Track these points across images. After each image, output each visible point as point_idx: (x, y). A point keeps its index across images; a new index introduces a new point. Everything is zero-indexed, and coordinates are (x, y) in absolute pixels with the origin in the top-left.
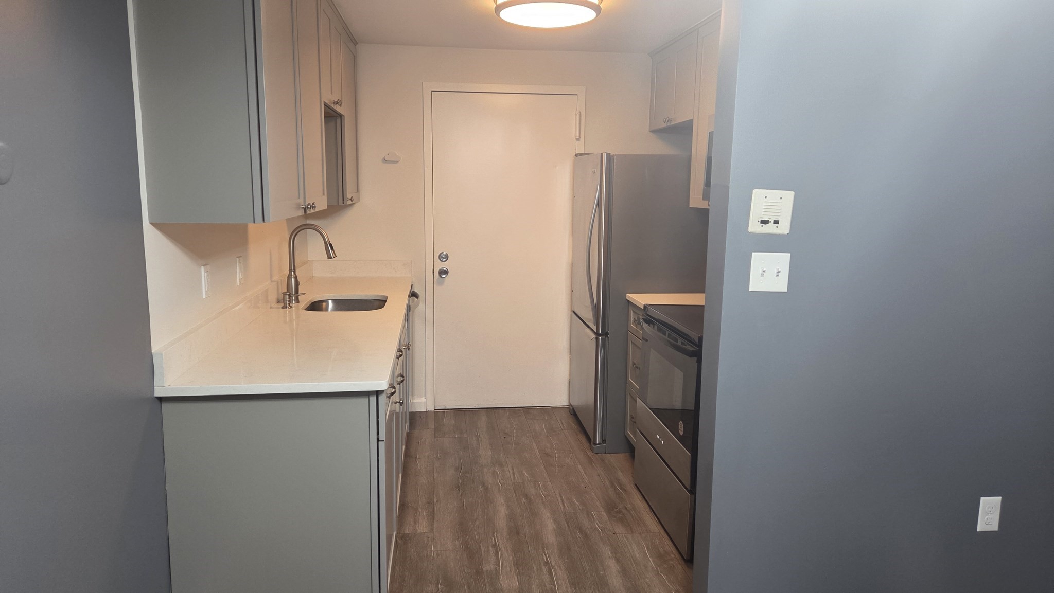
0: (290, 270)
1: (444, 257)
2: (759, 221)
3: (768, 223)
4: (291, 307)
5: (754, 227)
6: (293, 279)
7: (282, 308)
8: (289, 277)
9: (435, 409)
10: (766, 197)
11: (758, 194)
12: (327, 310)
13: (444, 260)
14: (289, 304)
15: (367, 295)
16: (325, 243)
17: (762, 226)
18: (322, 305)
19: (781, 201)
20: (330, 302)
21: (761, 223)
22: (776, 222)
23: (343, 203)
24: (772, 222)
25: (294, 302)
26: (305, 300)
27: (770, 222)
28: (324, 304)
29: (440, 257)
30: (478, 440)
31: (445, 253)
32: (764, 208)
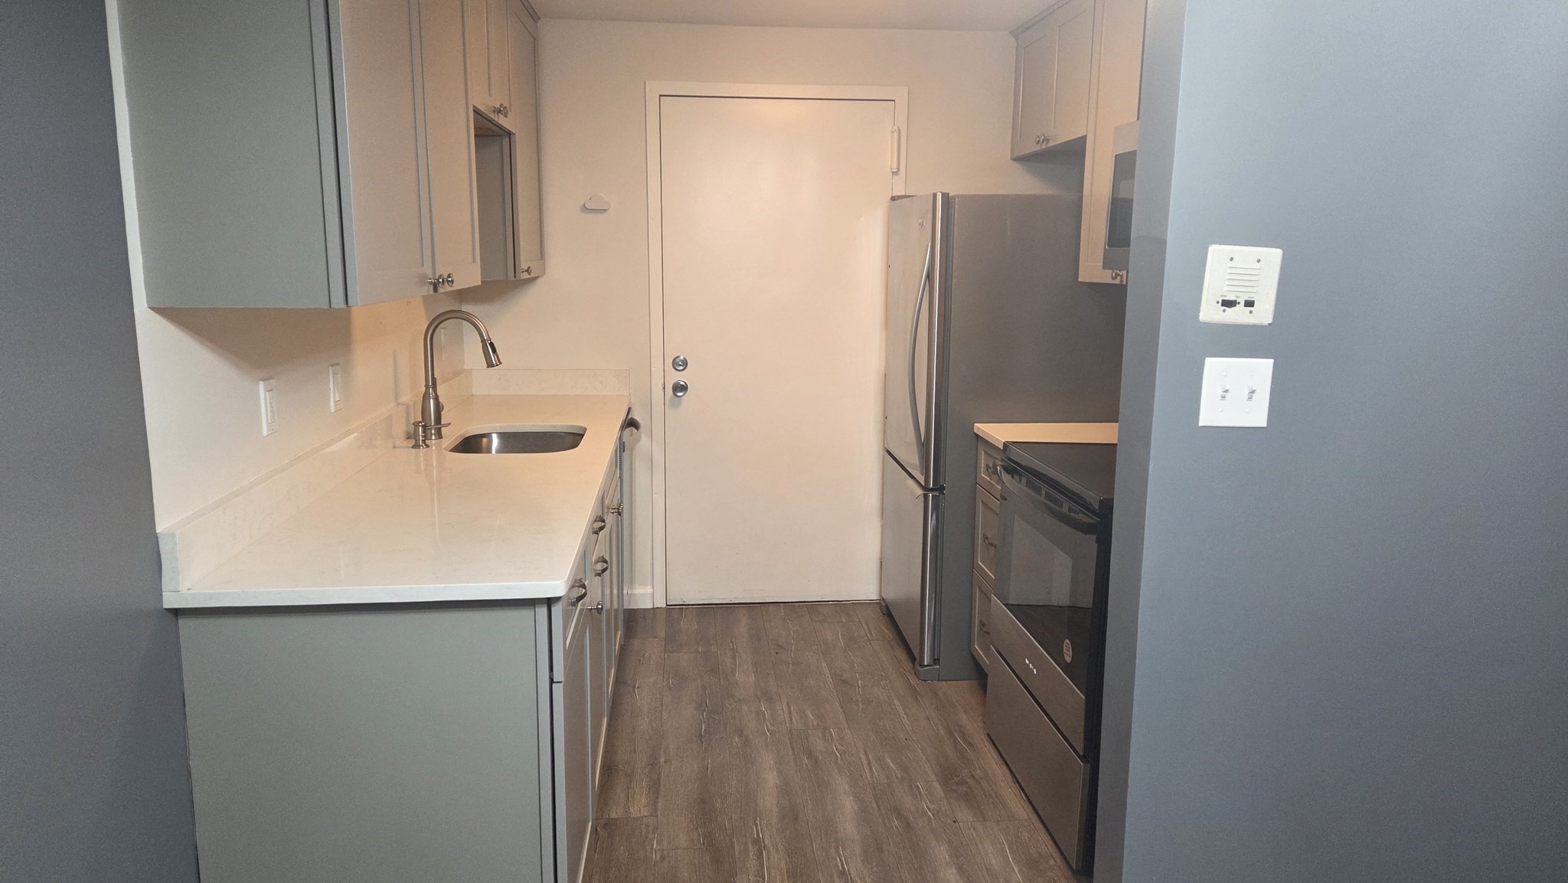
0: (427, 386)
1: (680, 364)
2: (1218, 302)
3: (1235, 306)
4: (427, 446)
5: (1210, 312)
6: (432, 400)
7: (413, 447)
8: (426, 397)
9: (667, 605)
10: (1232, 259)
11: (1217, 253)
12: (489, 451)
13: (681, 368)
14: (424, 441)
15: (554, 426)
16: (483, 341)
17: (1224, 311)
18: (481, 442)
19: (1258, 265)
21: (1222, 305)
22: (1249, 304)
23: (515, 277)
24: (1243, 303)
25: (433, 438)
26: (454, 433)
27: (1239, 303)
28: (485, 440)
29: (675, 364)
30: (734, 657)
31: (682, 358)
32: (1228, 277)
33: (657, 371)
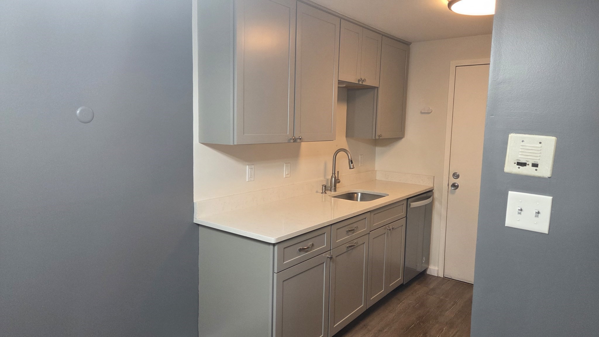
0: (333, 173)
1: (456, 176)
2: (515, 163)
3: (526, 166)
4: (326, 193)
5: (510, 167)
6: (333, 178)
7: (321, 193)
9: (444, 277)
10: (523, 141)
11: (513, 138)
15: (381, 193)
16: (349, 159)
17: (519, 168)
19: (540, 145)
20: (359, 194)
21: (517, 165)
22: (535, 165)
23: (375, 138)
24: (531, 165)
25: (333, 191)
27: (528, 165)
28: (356, 195)
32: (520, 150)
33: (446, 178)
